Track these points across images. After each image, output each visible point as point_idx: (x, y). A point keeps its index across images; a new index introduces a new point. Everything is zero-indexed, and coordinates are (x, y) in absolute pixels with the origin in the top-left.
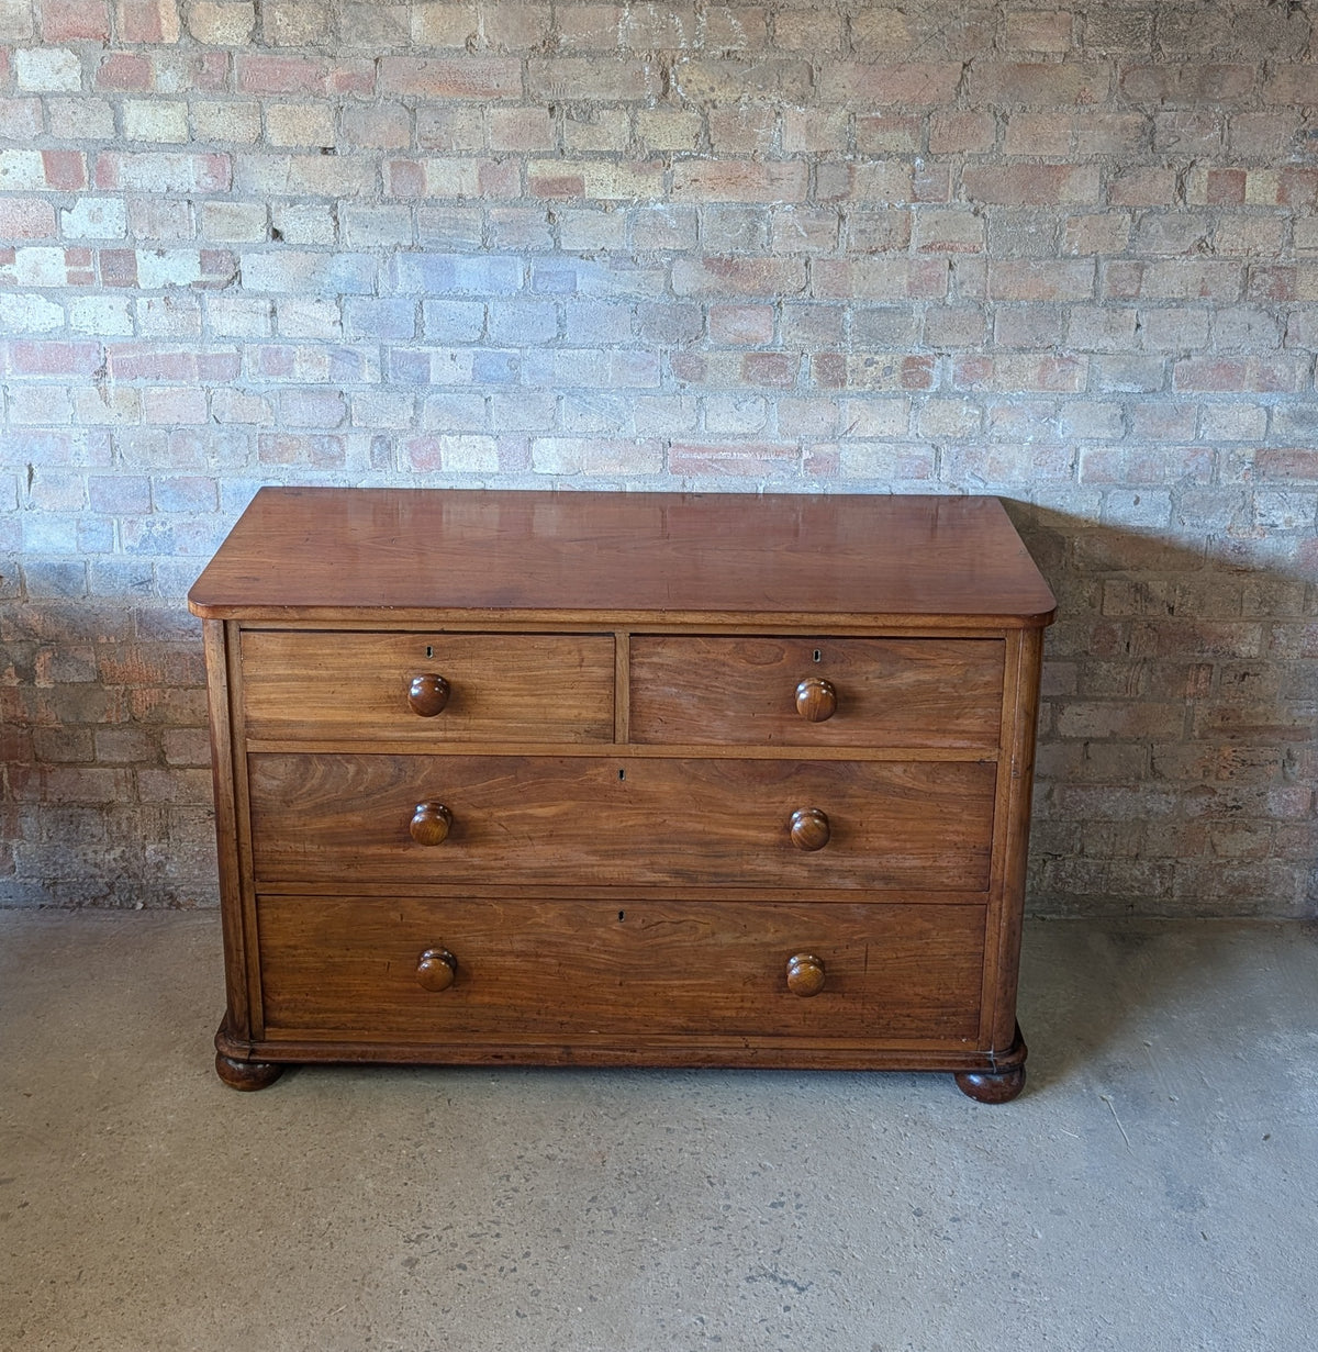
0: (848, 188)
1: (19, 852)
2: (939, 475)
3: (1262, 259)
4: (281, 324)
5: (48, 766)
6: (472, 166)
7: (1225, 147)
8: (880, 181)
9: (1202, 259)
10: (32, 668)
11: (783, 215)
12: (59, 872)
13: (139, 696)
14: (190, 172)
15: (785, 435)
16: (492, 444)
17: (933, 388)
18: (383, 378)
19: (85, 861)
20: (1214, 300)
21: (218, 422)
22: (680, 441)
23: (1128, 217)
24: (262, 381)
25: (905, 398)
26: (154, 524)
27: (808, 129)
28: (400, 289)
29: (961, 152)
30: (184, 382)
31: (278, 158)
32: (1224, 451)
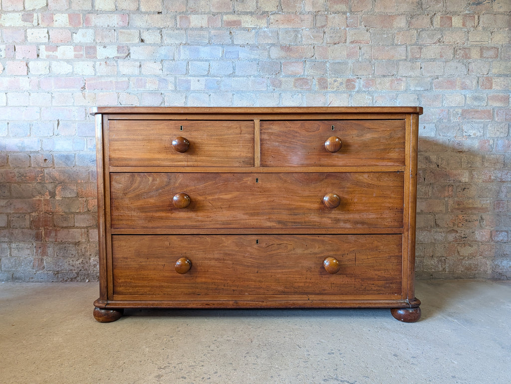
0: (326, 23)
1: (46, 262)
4: (143, 70)
5: (58, 229)
6: (206, 17)
7: (444, 9)
8: (336, 21)
9: (440, 45)
10: (55, 192)
11: (306, 31)
12: (60, 269)
13: (91, 202)
14: (115, 20)
17: (356, 89)
18: (175, 88)
19: (69, 264)
20: (445, 59)
21: (121, 104)
23: (416, 32)
24: (136, 90)
25: (347, 93)
27: (313, 4)
28: (181, 58)
29: (362, 11)
30: (110, 91)
31: (143, 15)
32: (451, 110)
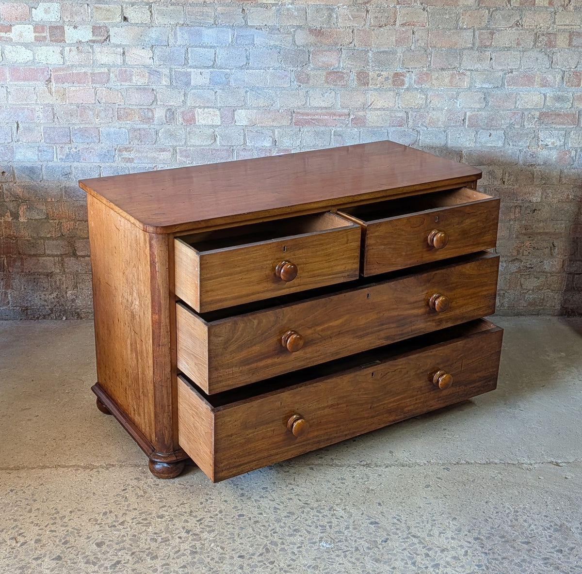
1: (11, 295)
2: (408, 125)
3: (542, 30)
4: (127, 58)
5: (24, 257)
9: (517, 30)
10: (18, 213)
11: (343, 10)
12: (29, 304)
13: (65, 225)
15: (343, 108)
16: (218, 112)
17: (405, 87)
18: (171, 83)
19: (40, 299)
20: (522, 47)
21: (99, 102)
22: (299, 111)
23: (487, 11)
24: (119, 84)
25: (394, 90)
26: (72, 148)
28: (178, 43)
30: (85, 85)
32: (526, 113)
